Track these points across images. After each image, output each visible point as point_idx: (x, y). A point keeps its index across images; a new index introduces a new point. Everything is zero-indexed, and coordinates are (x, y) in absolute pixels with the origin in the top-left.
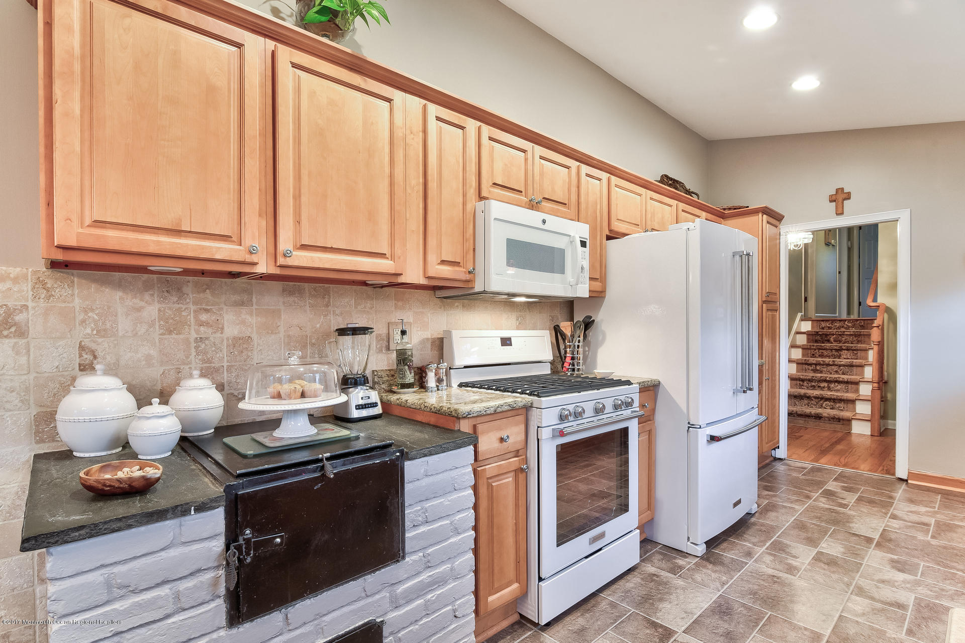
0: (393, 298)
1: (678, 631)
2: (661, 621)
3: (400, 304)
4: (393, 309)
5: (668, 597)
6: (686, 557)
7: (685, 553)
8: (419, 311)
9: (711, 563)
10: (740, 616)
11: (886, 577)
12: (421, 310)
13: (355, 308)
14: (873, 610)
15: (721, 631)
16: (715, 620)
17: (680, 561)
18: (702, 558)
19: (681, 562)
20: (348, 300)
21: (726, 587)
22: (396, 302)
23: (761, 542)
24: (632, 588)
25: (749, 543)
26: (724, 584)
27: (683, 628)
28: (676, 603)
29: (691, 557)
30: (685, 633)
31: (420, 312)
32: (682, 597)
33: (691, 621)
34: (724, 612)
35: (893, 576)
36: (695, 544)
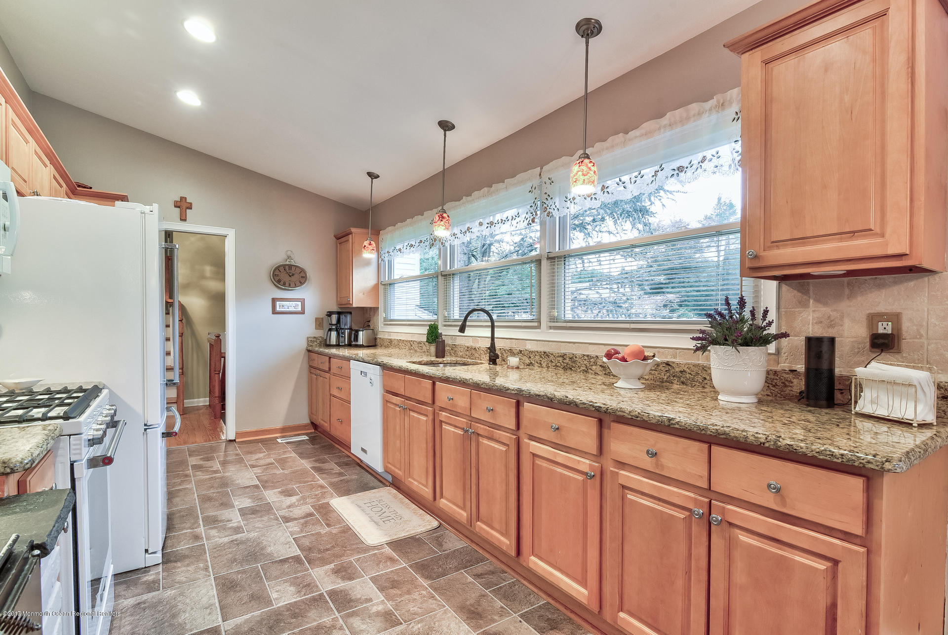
1: (219, 624)
2: (197, 630)
5: (177, 610)
6: (149, 571)
7: (142, 568)
9: (176, 562)
10: (244, 580)
11: (288, 503)
14: (302, 525)
15: (246, 599)
16: (232, 598)
17: (147, 577)
18: (163, 563)
19: (150, 577)
21: (210, 570)
23: (194, 524)
24: (133, 628)
25: (187, 529)
26: (206, 569)
27: (220, 619)
28: (189, 608)
29: (151, 568)
30: (226, 621)
32: (188, 601)
33: (219, 610)
34: (232, 586)
35: (291, 501)
36: (155, 553)
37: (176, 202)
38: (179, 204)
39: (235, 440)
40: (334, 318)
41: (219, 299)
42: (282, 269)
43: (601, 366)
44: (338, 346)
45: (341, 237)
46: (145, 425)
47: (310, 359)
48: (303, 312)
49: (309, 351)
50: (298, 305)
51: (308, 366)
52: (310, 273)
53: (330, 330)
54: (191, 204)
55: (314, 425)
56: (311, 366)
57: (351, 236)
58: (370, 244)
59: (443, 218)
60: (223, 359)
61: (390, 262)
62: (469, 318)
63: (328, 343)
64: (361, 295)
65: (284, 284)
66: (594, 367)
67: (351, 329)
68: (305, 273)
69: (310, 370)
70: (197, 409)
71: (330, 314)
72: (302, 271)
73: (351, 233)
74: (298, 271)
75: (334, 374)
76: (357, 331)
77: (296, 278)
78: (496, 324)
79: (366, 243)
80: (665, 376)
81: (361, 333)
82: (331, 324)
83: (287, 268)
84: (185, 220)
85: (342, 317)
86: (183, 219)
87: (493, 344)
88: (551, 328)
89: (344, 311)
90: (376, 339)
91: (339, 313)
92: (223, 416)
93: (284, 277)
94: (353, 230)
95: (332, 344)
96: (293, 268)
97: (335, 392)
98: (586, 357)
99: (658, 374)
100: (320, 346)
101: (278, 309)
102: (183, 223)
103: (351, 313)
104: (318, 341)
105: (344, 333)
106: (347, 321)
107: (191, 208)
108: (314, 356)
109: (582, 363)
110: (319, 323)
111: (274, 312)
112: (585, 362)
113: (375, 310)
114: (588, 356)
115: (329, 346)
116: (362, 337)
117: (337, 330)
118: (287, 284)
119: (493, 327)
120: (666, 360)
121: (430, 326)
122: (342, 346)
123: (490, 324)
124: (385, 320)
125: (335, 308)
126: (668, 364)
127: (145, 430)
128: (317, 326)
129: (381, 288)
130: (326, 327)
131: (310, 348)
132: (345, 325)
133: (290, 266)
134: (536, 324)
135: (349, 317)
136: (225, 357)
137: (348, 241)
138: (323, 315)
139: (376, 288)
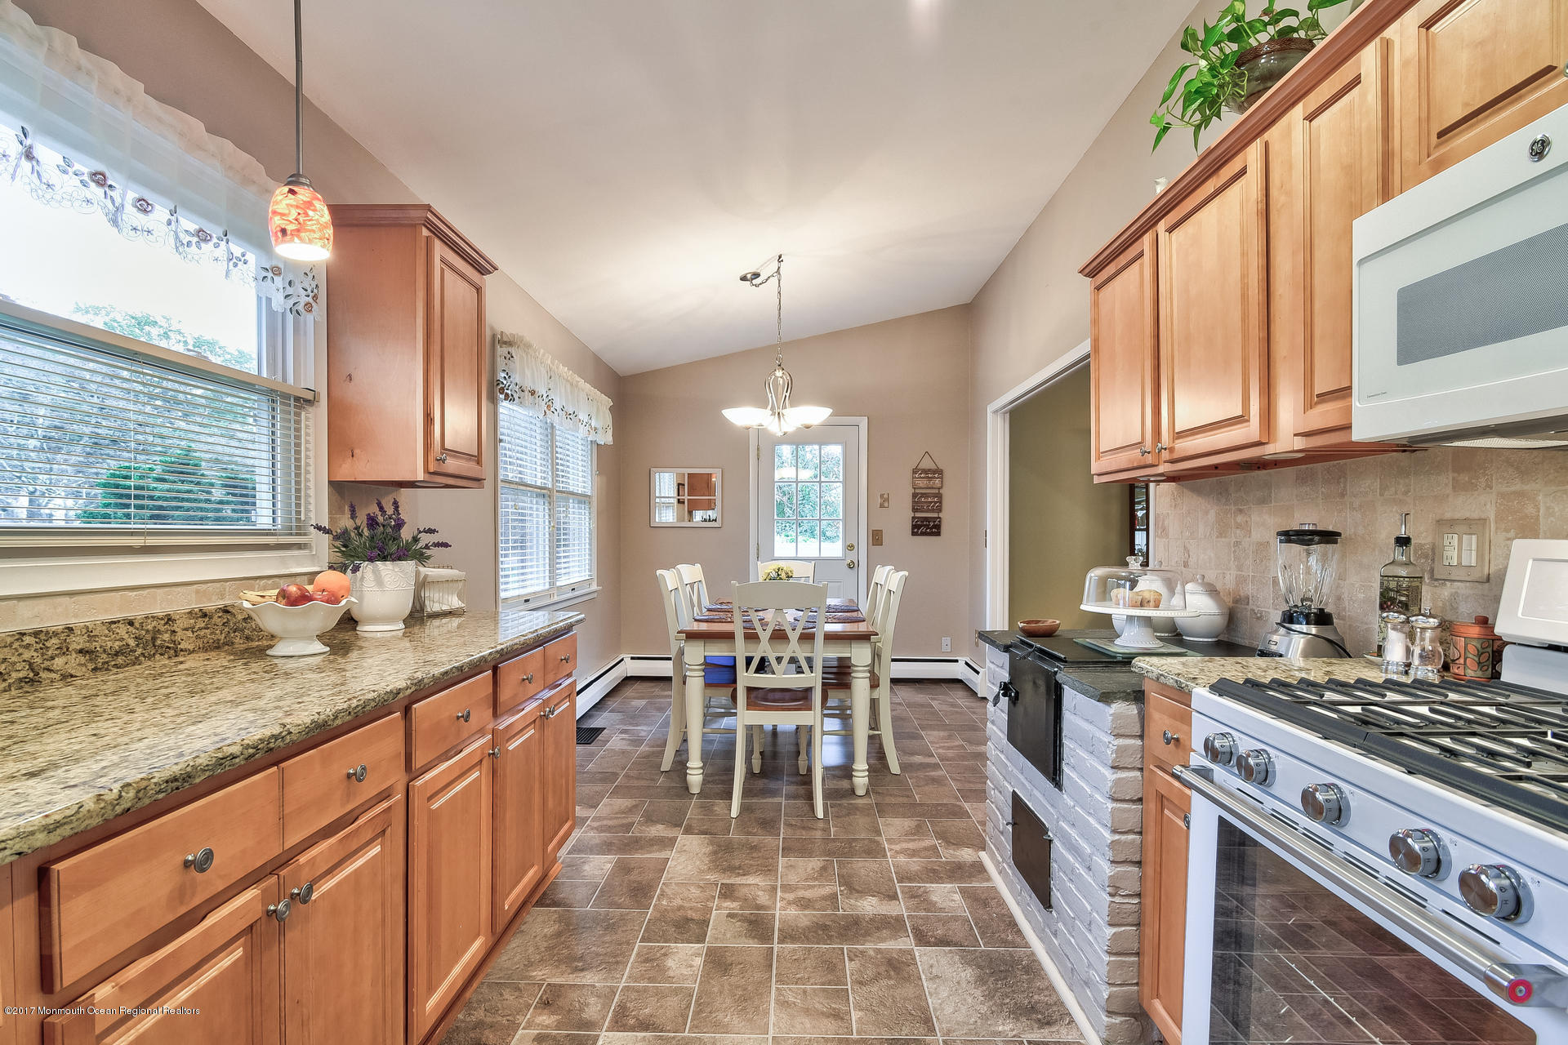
0: (1450, 467)
3: (1464, 478)
4: (1449, 490)
8: (1513, 489)
12: (1517, 486)
13: (1380, 495)
20: (1369, 482)
22: (1456, 475)
31: (1514, 493)
43: (81, 651)
66: (59, 662)
80: (221, 633)
98: (27, 640)
99: (211, 634)
109: (14, 659)
112: (27, 655)
114: (36, 634)
120: (221, 603)
126: (226, 611)
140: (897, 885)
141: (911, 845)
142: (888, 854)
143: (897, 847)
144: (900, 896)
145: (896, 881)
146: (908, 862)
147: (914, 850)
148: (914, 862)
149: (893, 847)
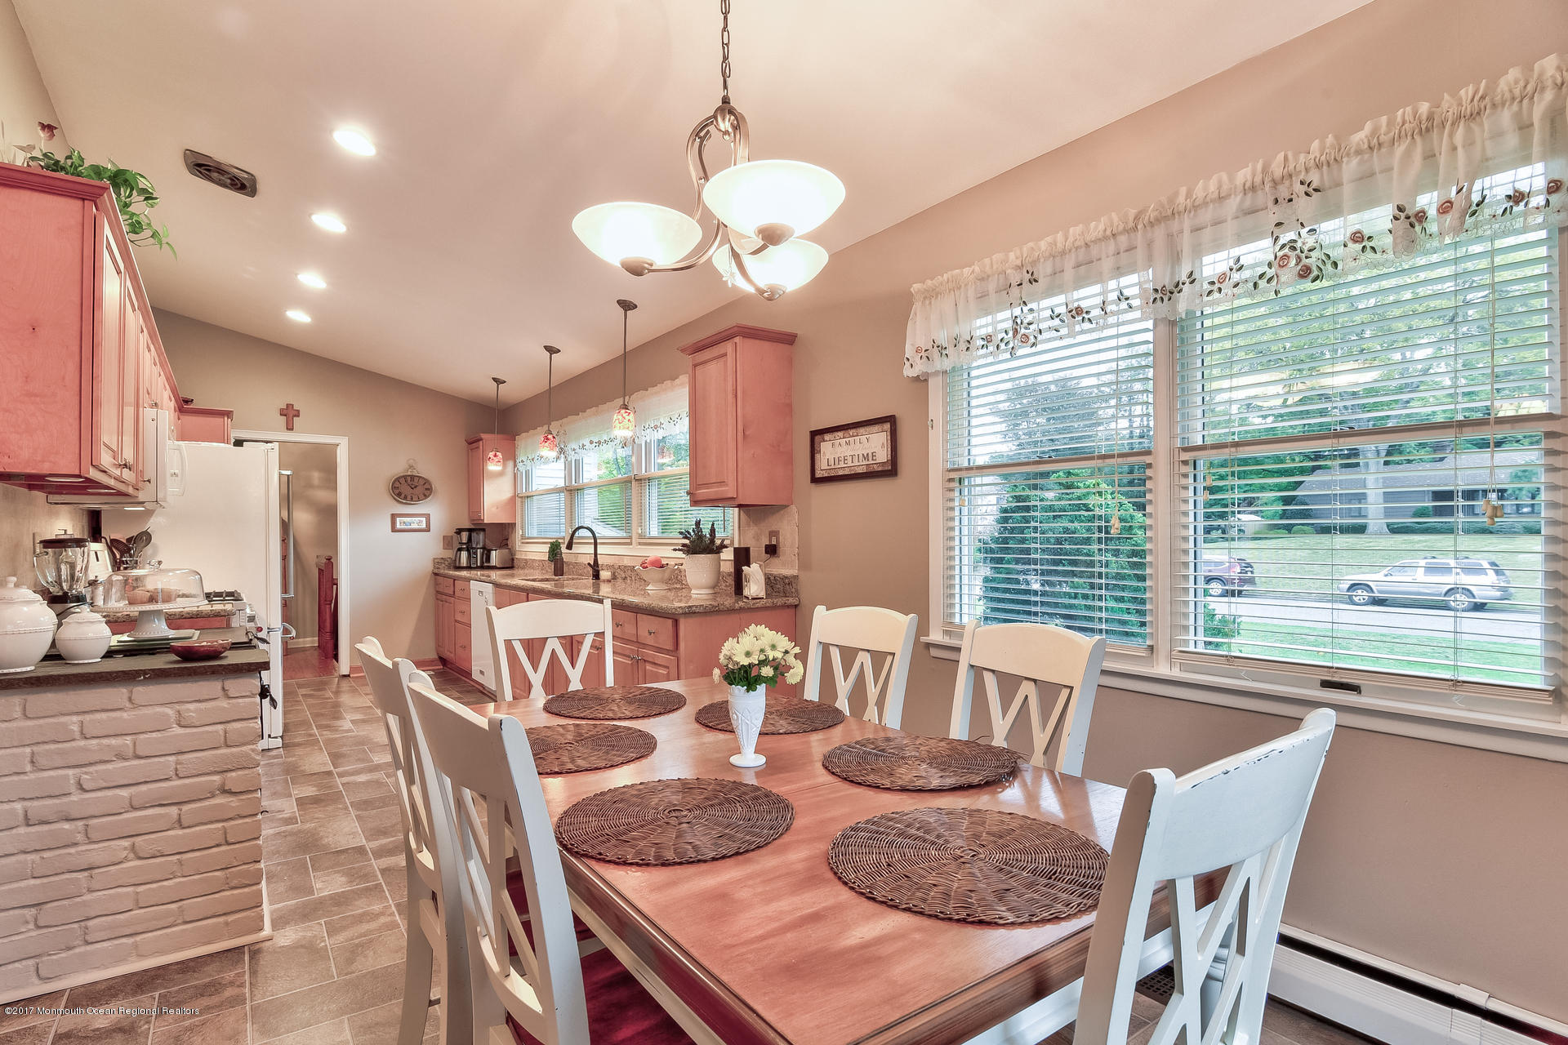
16: (342, 760)
29: (273, 750)
30: (336, 768)
36: (276, 738)
37: (282, 410)
38: (285, 412)
39: (349, 676)
40: (465, 536)
41: (329, 514)
42: (403, 481)
44: (469, 568)
45: (473, 442)
46: (268, 629)
47: (437, 584)
48: (428, 530)
49: (436, 574)
50: (422, 521)
51: (435, 592)
52: (436, 484)
53: (460, 550)
54: (298, 411)
55: (443, 661)
56: (438, 592)
57: (481, 442)
58: (495, 456)
59: (548, 439)
60: (335, 586)
61: (527, 472)
62: (576, 535)
63: (457, 565)
64: (494, 509)
65: (405, 498)
67: (484, 548)
68: (430, 484)
69: (436, 596)
70: (304, 650)
71: (459, 531)
72: (426, 481)
73: (481, 439)
74: (421, 482)
75: (459, 598)
76: (489, 551)
77: (420, 490)
78: (598, 541)
79: (491, 455)
81: (493, 553)
82: (461, 543)
83: (409, 479)
84: (292, 429)
85: (474, 535)
86: (290, 428)
87: (596, 560)
88: (640, 544)
89: (477, 528)
90: (513, 559)
91: (470, 530)
92: (336, 657)
93: (405, 489)
94: (483, 436)
95: (462, 565)
96: (416, 480)
97: (459, 617)
100: (449, 568)
101: (398, 526)
102: (290, 433)
103: (484, 530)
104: (446, 563)
105: (476, 553)
106: (480, 539)
107: (298, 416)
108: (440, 579)
110: (447, 542)
111: (394, 530)
113: (512, 526)
115: (459, 568)
116: (495, 557)
117: (468, 550)
118: (409, 497)
119: (596, 544)
121: (552, 544)
122: (474, 568)
123: (593, 541)
124: (523, 537)
125: (467, 525)
127: (268, 632)
128: (446, 546)
129: (518, 500)
130: (456, 546)
131: (436, 571)
132: (477, 545)
133: (412, 477)
134: (629, 541)
135: (481, 535)
136: (337, 585)
137: (478, 448)
138: (452, 533)
139: (513, 500)
140: (382, 881)
141: (365, 927)
142: (394, 908)
143: (383, 920)
144: (378, 873)
145: (383, 884)
146: (369, 906)
147: (361, 922)
148: (363, 908)
149: (389, 919)
